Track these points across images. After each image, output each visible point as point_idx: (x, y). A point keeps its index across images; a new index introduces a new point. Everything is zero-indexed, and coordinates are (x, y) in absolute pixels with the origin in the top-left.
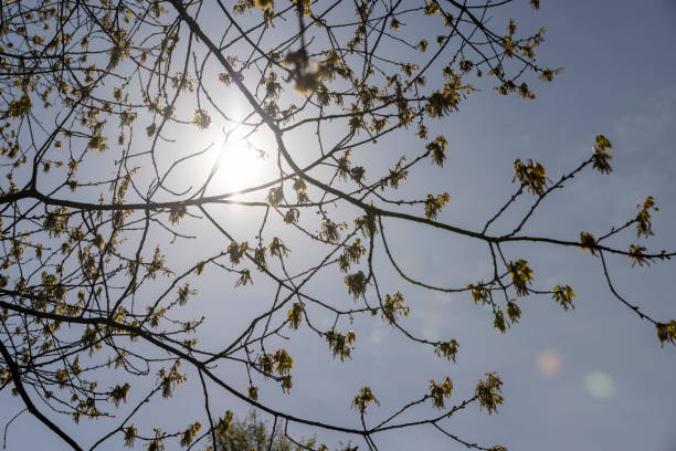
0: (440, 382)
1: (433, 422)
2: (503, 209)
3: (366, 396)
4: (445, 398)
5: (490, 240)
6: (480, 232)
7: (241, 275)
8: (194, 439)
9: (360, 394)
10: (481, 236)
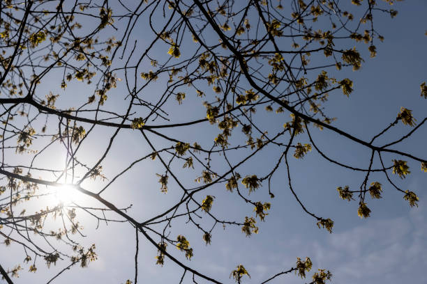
0: (304, 260)
2: (385, 130)
3: (242, 271)
4: (306, 271)
5: (374, 149)
6: (369, 142)
7: (186, 161)
9: (238, 269)
10: (369, 145)
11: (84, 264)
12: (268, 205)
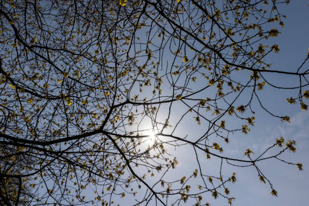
0: (279, 139)
1: (275, 157)
2: (303, 64)
3: (249, 152)
4: (282, 144)
5: (300, 75)
6: (296, 72)
7: (207, 108)
8: (184, 182)
9: (247, 151)
10: (297, 74)
11: (173, 167)
12: (254, 118)
